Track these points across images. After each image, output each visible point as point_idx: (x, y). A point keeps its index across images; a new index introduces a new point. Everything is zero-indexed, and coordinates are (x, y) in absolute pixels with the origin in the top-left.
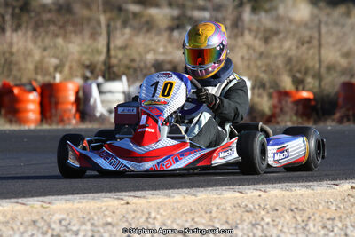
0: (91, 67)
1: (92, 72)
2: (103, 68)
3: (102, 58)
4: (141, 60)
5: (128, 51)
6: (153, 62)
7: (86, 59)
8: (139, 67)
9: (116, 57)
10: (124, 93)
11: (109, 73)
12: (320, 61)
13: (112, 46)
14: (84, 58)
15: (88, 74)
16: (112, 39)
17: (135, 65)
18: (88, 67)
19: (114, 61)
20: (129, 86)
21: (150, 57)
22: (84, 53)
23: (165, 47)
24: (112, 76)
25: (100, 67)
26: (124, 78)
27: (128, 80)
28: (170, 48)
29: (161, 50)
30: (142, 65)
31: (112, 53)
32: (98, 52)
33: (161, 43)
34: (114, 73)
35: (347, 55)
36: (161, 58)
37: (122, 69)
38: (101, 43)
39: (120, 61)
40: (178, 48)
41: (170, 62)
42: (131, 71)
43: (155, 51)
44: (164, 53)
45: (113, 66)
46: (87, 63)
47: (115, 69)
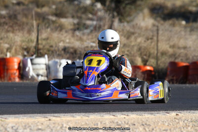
0: (27, 50)
1: (28, 52)
2: (34, 50)
3: (34, 44)
4: (56, 46)
5: (49, 41)
6: (62, 47)
7: (24, 45)
8: (55, 50)
9: (42, 44)
10: (46, 64)
11: (38, 53)
12: (157, 50)
13: (40, 38)
14: (23, 44)
15: (26, 53)
16: (40, 34)
17: (52, 49)
18: (25, 49)
19: (41, 46)
20: (49, 60)
21: (61, 45)
22: (23, 41)
23: (70, 39)
24: (39, 55)
25: (33, 49)
26: (46, 56)
27: (48, 57)
28: (72, 40)
29: (67, 41)
30: (56, 49)
31: (40, 42)
32: (32, 41)
33: (68, 37)
34: (40, 53)
35: (173, 47)
36: (67, 45)
37: (45, 51)
38: (34, 36)
39: (44, 46)
40: (77, 40)
41: (72, 48)
42: (50, 52)
43: (64, 41)
44: (69, 43)
45: (40, 49)
46: (25, 47)
47: (41, 51)
